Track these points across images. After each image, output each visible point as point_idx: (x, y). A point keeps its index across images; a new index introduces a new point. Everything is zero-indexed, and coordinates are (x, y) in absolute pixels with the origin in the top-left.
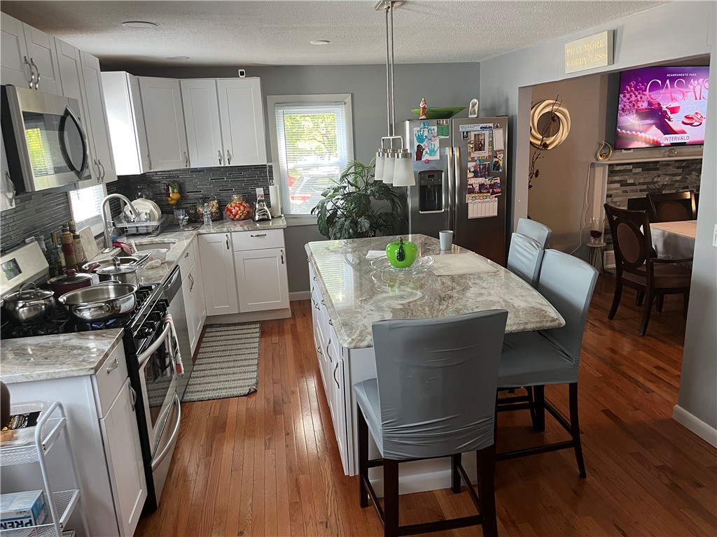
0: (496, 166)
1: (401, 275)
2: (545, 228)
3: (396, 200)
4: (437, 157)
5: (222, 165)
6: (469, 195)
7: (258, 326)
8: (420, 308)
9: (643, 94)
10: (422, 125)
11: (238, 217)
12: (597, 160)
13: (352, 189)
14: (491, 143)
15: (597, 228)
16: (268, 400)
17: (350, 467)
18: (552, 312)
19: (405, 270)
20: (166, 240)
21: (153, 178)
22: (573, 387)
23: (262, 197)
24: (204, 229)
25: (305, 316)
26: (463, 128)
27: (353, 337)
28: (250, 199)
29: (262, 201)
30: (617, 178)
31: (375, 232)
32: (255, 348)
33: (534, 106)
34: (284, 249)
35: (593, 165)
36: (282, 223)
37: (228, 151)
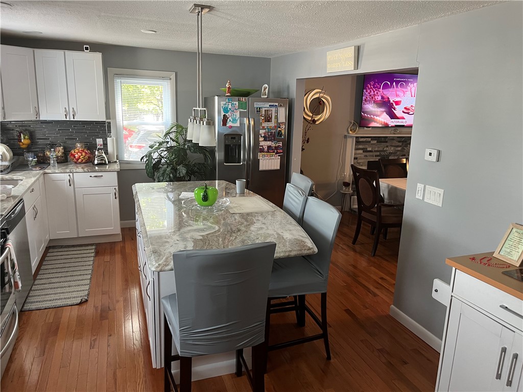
0: (280, 134)
1: (205, 212)
2: (310, 181)
3: (207, 154)
4: (238, 124)
5: (68, 119)
6: (260, 153)
7: (94, 247)
8: (215, 239)
9: (379, 91)
10: (227, 100)
11: (80, 160)
12: (349, 133)
13: (174, 144)
14: (277, 117)
15: (347, 180)
16: (96, 308)
17: (157, 362)
18: (309, 243)
19: (208, 209)
20: (15, 177)
21: (8, 126)
22: (324, 296)
23: (101, 146)
24: (50, 169)
25: (133, 240)
26: (257, 105)
27: (160, 263)
28: (91, 147)
29: (101, 149)
30: (361, 147)
31: (190, 177)
32: (89, 265)
33: (307, 92)
34: (117, 188)
35: (345, 137)
36: (117, 167)
37: (73, 108)
